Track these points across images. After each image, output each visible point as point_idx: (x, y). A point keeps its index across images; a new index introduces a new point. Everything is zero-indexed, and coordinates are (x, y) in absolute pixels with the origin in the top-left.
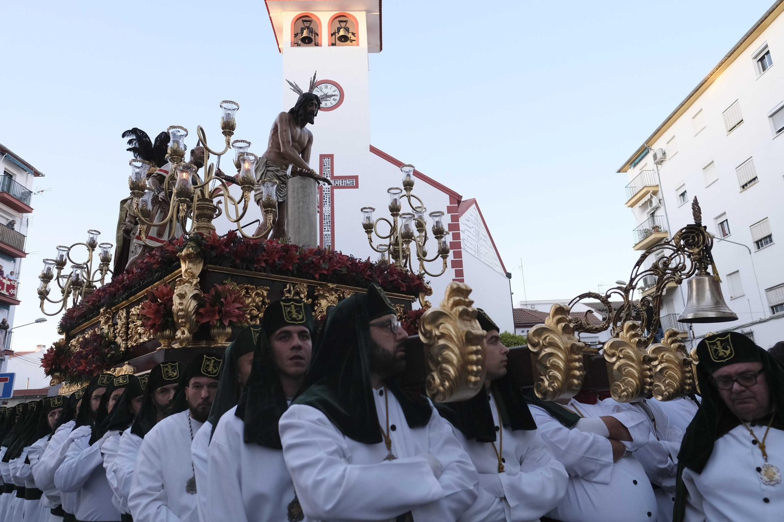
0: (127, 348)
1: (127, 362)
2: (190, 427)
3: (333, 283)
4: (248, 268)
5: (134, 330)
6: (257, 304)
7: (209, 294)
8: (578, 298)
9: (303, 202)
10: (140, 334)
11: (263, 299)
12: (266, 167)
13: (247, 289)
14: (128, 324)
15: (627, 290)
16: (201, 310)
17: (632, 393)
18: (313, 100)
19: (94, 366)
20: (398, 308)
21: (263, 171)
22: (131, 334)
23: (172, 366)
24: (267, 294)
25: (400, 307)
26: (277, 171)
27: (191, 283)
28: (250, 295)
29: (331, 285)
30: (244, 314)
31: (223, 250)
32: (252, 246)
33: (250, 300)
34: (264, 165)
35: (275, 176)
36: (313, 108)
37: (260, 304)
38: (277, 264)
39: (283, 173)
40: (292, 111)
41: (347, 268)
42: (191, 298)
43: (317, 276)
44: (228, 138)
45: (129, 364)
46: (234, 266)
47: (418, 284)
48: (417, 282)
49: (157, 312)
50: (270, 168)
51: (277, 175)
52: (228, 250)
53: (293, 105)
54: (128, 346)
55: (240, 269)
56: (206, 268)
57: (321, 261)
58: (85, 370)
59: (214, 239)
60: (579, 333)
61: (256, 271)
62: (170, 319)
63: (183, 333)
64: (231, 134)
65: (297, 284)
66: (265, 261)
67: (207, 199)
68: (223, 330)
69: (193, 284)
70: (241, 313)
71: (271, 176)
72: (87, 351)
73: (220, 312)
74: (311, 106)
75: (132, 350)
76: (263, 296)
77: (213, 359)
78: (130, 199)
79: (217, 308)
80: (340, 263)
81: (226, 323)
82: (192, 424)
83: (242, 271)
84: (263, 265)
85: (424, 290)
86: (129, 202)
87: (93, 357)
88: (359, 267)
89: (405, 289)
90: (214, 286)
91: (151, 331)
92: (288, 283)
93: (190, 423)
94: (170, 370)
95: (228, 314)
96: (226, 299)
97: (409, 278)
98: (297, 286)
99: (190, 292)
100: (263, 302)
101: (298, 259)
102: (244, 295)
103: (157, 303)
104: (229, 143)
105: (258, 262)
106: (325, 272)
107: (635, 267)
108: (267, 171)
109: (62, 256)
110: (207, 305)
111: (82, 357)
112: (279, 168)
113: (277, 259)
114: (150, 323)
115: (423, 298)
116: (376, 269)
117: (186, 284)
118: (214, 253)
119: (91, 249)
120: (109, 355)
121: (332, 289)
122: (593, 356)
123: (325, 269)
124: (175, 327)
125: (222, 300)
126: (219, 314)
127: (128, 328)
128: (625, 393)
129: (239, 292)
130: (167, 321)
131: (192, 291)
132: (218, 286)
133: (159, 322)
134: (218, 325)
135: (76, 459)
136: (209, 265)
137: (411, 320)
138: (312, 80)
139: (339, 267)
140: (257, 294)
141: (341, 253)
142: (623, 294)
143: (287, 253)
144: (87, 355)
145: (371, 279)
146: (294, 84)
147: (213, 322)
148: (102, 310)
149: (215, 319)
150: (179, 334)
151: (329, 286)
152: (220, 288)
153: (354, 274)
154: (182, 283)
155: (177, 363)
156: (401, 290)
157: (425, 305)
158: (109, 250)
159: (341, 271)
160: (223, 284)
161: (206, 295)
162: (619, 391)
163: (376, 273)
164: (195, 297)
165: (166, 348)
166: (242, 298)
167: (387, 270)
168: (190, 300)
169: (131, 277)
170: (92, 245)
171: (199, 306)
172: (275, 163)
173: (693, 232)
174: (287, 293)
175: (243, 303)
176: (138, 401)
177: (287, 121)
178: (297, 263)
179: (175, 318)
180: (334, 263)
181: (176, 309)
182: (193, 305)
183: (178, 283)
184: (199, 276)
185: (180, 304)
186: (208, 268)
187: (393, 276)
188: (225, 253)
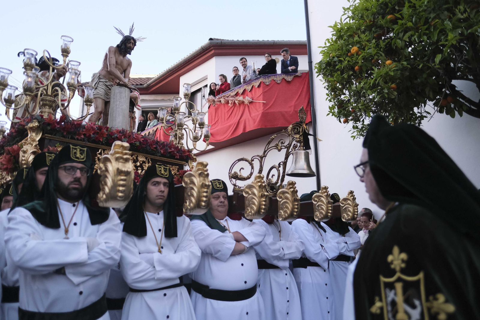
4: (72, 138)
8: (237, 161)
9: (120, 102)
12: (99, 79)
15: (262, 157)
17: (254, 213)
18: (130, 40)
20: (174, 168)
21: (96, 82)
25: (176, 168)
26: (106, 82)
27: (32, 145)
31: (55, 126)
32: (75, 125)
34: (97, 78)
35: (104, 85)
36: (131, 45)
38: (91, 137)
39: (110, 84)
40: (118, 46)
41: (140, 142)
44: (64, 59)
46: (64, 137)
47: (188, 155)
48: (187, 154)
49: (9, 161)
50: (101, 80)
51: (106, 84)
52: (59, 126)
53: (119, 43)
55: (66, 138)
56: (44, 136)
57: (123, 137)
59: (50, 119)
60: (236, 181)
61: (77, 140)
62: (18, 165)
64: (67, 56)
66: (84, 135)
67: (49, 95)
69: (34, 145)
71: (102, 84)
74: (129, 44)
78: (21, 95)
80: (135, 139)
83: (68, 139)
84: (83, 136)
85: (191, 158)
86: (20, 96)
88: (149, 142)
89: (178, 157)
90: (47, 147)
91: (5, 172)
92: (100, 149)
97: (182, 151)
98: (106, 151)
99: (30, 150)
103: (10, 155)
104: (65, 61)
105: (79, 134)
107: (267, 145)
108: (99, 81)
112: (107, 80)
113: (91, 134)
114: (5, 167)
115: (191, 163)
116: (160, 144)
117: (29, 145)
118: (49, 128)
122: (240, 193)
128: (250, 214)
130: (15, 167)
131: (32, 149)
133: (10, 167)
137: (181, 175)
138: (131, 28)
139: (134, 141)
142: (260, 159)
143: (100, 131)
145: (155, 150)
146: (119, 30)
152: (51, 148)
153: (144, 146)
154: (26, 144)
156: (176, 157)
157: (192, 168)
159: (135, 144)
160: (54, 146)
162: (248, 212)
163: (160, 147)
164: (33, 153)
168: (30, 154)
172: (105, 77)
173: (297, 126)
174: (99, 154)
177: (114, 52)
178: (106, 137)
179: (20, 164)
180: (132, 139)
181: (20, 159)
182: (31, 158)
183: (24, 144)
184: (38, 141)
185: (23, 156)
186: (46, 136)
187: (171, 149)
188: (56, 128)
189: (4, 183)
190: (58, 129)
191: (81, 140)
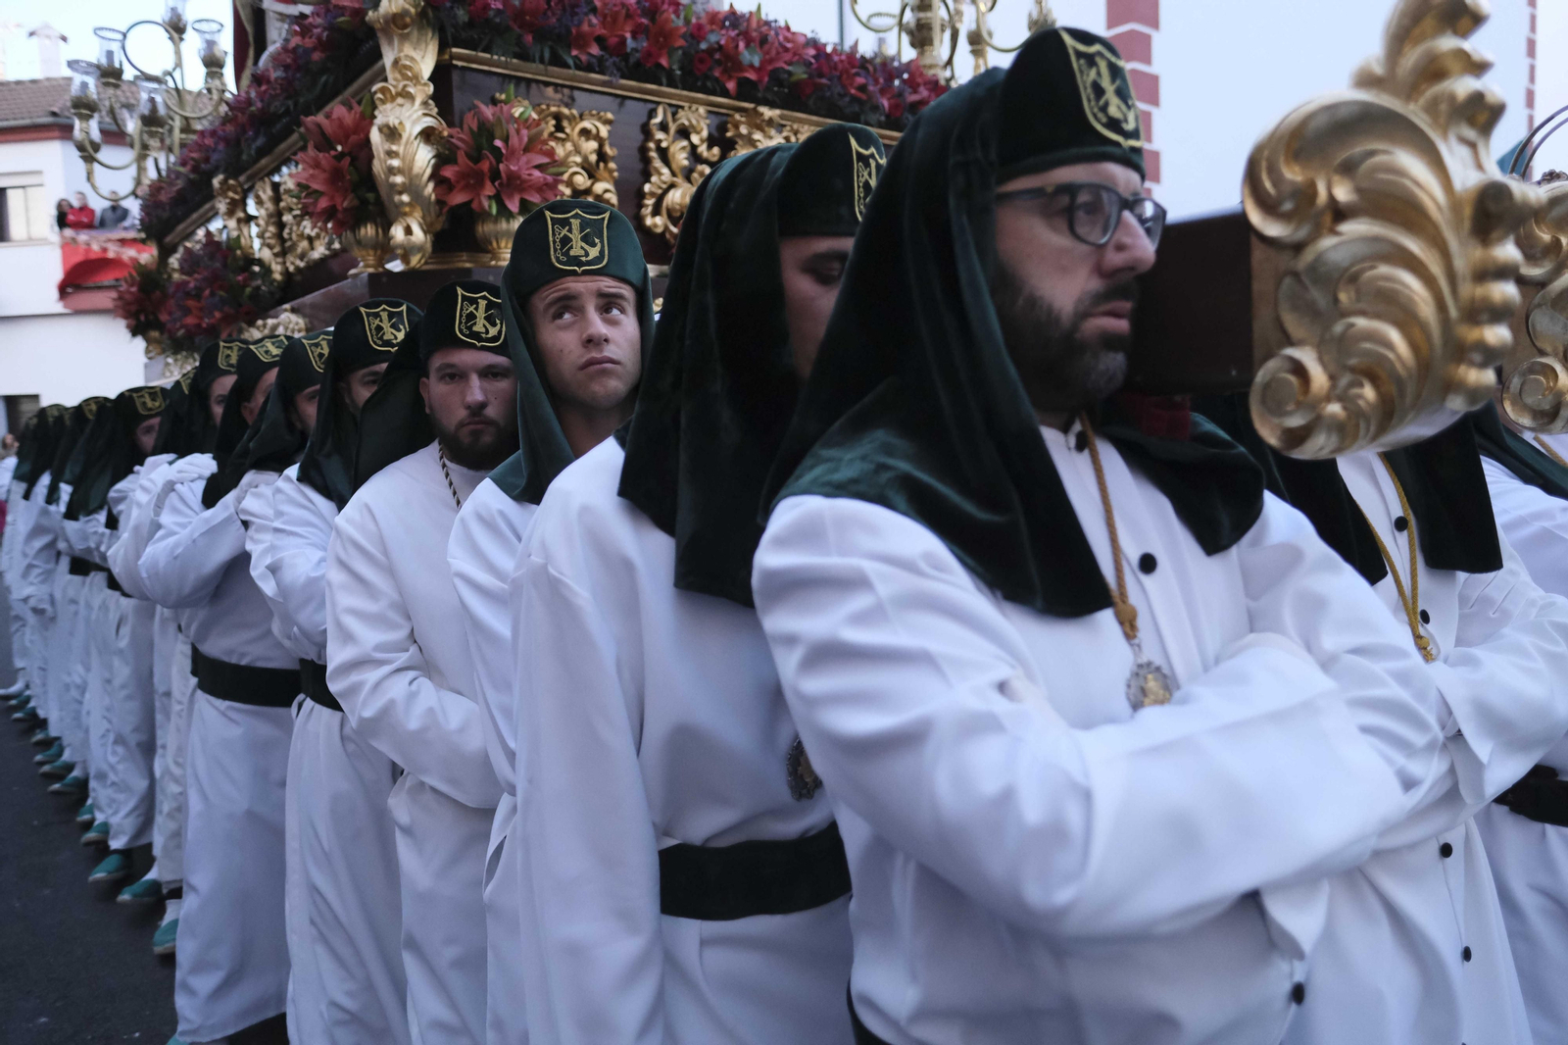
0: (286, 273)
1: (287, 306)
2: (451, 484)
3: (772, 105)
4: (558, 61)
5: (295, 228)
6: (586, 159)
7: (461, 128)
10: (310, 239)
11: (601, 146)
13: (558, 117)
14: (279, 214)
16: (448, 172)
19: (217, 315)
22: (291, 239)
23: (391, 315)
24: (609, 132)
27: (413, 98)
28: (567, 134)
29: (767, 112)
30: (557, 182)
33: (569, 146)
37: (593, 158)
38: (629, 50)
41: (808, 64)
42: (416, 138)
43: (731, 85)
45: (293, 310)
49: (335, 177)
52: (499, 6)
54: (287, 269)
55: (534, 61)
56: (446, 57)
57: (742, 45)
58: (198, 326)
61: (578, 67)
62: (371, 196)
63: (408, 231)
65: (682, 107)
66: (600, 40)
68: (508, 221)
69: (419, 101)
70: (550, 179)
72: (196, 280)
73: (495, 175)
75: (298, 278)
76: (598, 138)
77: (484, 298)
79: (485, 166)
80: (787, 50)
81: (513, 206)
82: (454, 477)
83: (541, 67)
84: (595, 50)
87: (212, 294)
88: (836, 63)
90: (473, 108)
91: (330, 225)
92: (658, 103)
93: (447, 475)
94: (386, 325)
95: (515, 183)
96: (506, 140)
98: (681, 113)
99: (412, 123)
100: (602, 156)
101: (683, 36)
102: (551, 135)
103: (333, 153)
105: (581, 41)
106: (752, 76)
109: (110, 54)
110: (461, 157)
111: (188, 295)
113: (628, 36)
114: (323, 203)
116: (875, 70)
117: (401, 100)
118: (462, 15)
119: (176, 35)
120: (248, 290)
121: (770, 122)
123: (752, 66)
124: (385, 217)
125: (498, 143)
126: (493, 182)
127: (281, 226)
129: (538, 123)
130: (364, 202)
131: (418, 120)
132: (483, 107)
133: (346, 203)
134: (494, 211)
135: (184, 534)
136: (454, 50)
139: (786, 63)
140: (585, 132)
141: (788, 28)
143: (653, 20)
144: (199, 290)
147: (480, 203)
148: (216, 182)
149: (485, 196)
150: (397, 233)
151: (762, 114)
152: (488, 112)
153: (824, 81)
154: (390, 96)
155: (404, 307)
158: (216, 37)
159: (790, 74)
160: (494, 102)
161: (454, 131)
163: (876, 82)
164: (427, 135)
165: (371, 270)
166: (545, 142)
167: (900, 76)
168: (416, 144)
169: (265, 91)
170: (176, 28)
171: (442, 160)
174: (658, 131)
175: (551, 153)
176: (311, 397)
178: (681, 47)
179: (383, 192)
180: (773, 52)
181: (377, 167)
182: (423, 157)
183: (379, 95)
184: (431, 79)
185: (391, 154)
186: (453, 57)
187: (915, 91)
188: (491, 13)
189: (297, 268)
190: (498, 20)
191: (589, 68)
